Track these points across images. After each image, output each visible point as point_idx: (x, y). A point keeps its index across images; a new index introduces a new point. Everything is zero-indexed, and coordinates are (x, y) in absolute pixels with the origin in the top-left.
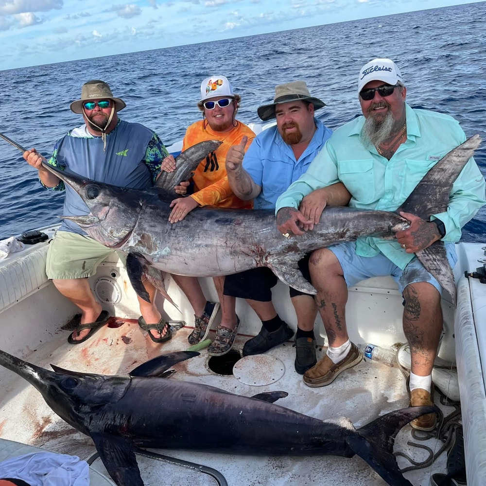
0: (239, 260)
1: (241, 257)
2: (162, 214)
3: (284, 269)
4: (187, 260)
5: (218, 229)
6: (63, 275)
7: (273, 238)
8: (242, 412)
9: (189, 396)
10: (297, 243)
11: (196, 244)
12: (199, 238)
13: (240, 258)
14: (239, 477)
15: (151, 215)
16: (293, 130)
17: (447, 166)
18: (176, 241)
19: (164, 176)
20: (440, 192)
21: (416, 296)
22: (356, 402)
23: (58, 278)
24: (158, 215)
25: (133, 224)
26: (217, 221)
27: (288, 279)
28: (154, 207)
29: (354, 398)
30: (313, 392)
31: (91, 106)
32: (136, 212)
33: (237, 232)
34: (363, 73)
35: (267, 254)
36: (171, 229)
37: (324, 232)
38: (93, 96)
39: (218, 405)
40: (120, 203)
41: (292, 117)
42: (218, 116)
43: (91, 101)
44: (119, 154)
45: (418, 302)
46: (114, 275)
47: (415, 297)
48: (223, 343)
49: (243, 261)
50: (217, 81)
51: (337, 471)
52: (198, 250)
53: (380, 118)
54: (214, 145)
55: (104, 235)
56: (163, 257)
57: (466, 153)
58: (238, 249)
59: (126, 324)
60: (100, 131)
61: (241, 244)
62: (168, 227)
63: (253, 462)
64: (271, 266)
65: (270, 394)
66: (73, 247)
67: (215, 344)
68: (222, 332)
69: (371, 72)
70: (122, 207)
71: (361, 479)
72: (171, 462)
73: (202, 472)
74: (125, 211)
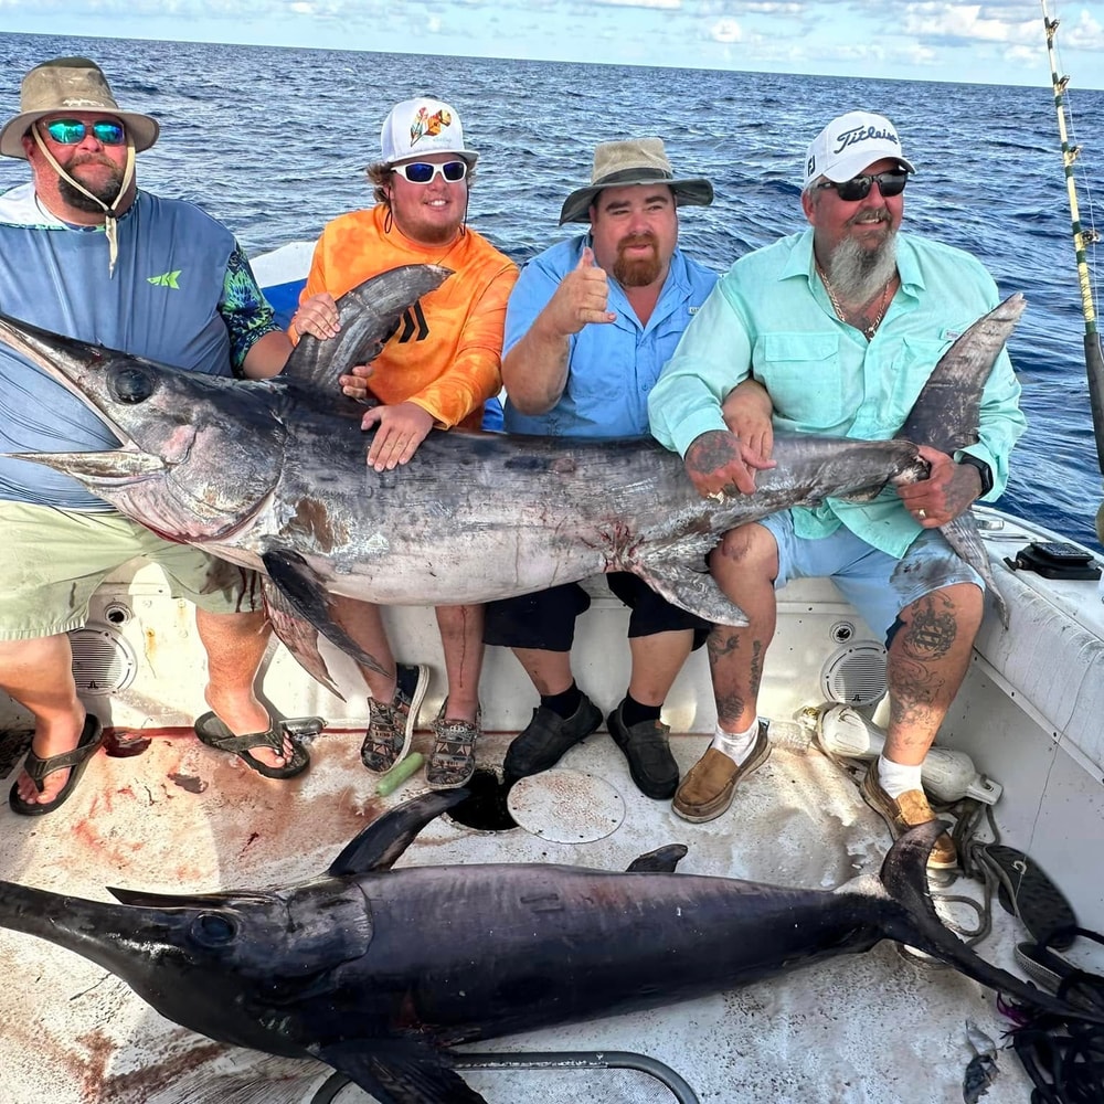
0: (569, 559)
1: (576, 552)
2: (347, 445)
3: (674, 573)
4: (437, 566)
5: (518, 484)
6: (23, 628)
7: (660, 503)
8: (679, 910)
9: (543, 898)
10: (712, 513)
11: (465, 523)
12: (470, 507)
13: (571, 555)
14: (694, 1056)
15: (317, 450)
16: (647, 253)
17: (973, 354)
18: (406, 518)
19: (310, 348)
20: (964, 403)
21: (951, 611)
22: (795, 837)
23: (10, 637)
24: (336, 448)
25: (272, 475)
26: (509, 465)
27: (688, 596)
28: (316, 428)
29: (786, 830)
30: (706, 834)
31: (68, 132)
32: (275, 441)
33: (569, 490)
34: (839, 139)
35: (635, 542)
36: (383, 486)
37: (774, 487)
38: (76, 104)
39: (622, 906)
40: (221, 416)
41: (649, 221)
42: (437, 203)
43: (72, 118)
44: (156, 280)
45: (955, 624)
46: (118, 617)
47: (948, 614)
48: (460, 756)
49: (578, 561)
50: (440, 113)
51: (859, 985)
52: (469, 538)
53: (872, 244)
54: (432, 277)
55: (182, 506)
56: (366, 560)
57: (1001, 329)
58: (571, 533)
59: (157, 743)
60: (102, 210)
61: (580, 519)
62: (372, 482)
63: (701, 1012)
64: (640, 570)
65: (655, 855)
66: (42, 546)
67: (442, 763)
68: (455, 731)
69: (860, 139)
70: (234, 428)
71: (909, 990)
72: (523, 1064)
73: (609, 1067)
74: (240, 438)
